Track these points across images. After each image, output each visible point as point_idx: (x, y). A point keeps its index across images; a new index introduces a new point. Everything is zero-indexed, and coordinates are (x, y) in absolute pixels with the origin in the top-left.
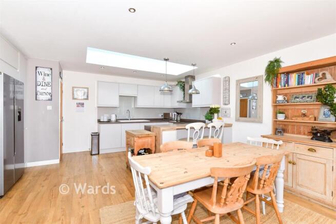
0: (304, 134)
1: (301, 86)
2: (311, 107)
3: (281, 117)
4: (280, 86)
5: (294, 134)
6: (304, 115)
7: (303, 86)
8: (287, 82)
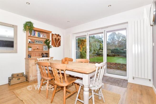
0: (38, 56)
1: (39, 37)
2: (40, 46)
3: (30, 49)
4: (32, 35)
5: (34, 56)
6: (38, 49)
7: (40, 37)
8: (34, 34)
